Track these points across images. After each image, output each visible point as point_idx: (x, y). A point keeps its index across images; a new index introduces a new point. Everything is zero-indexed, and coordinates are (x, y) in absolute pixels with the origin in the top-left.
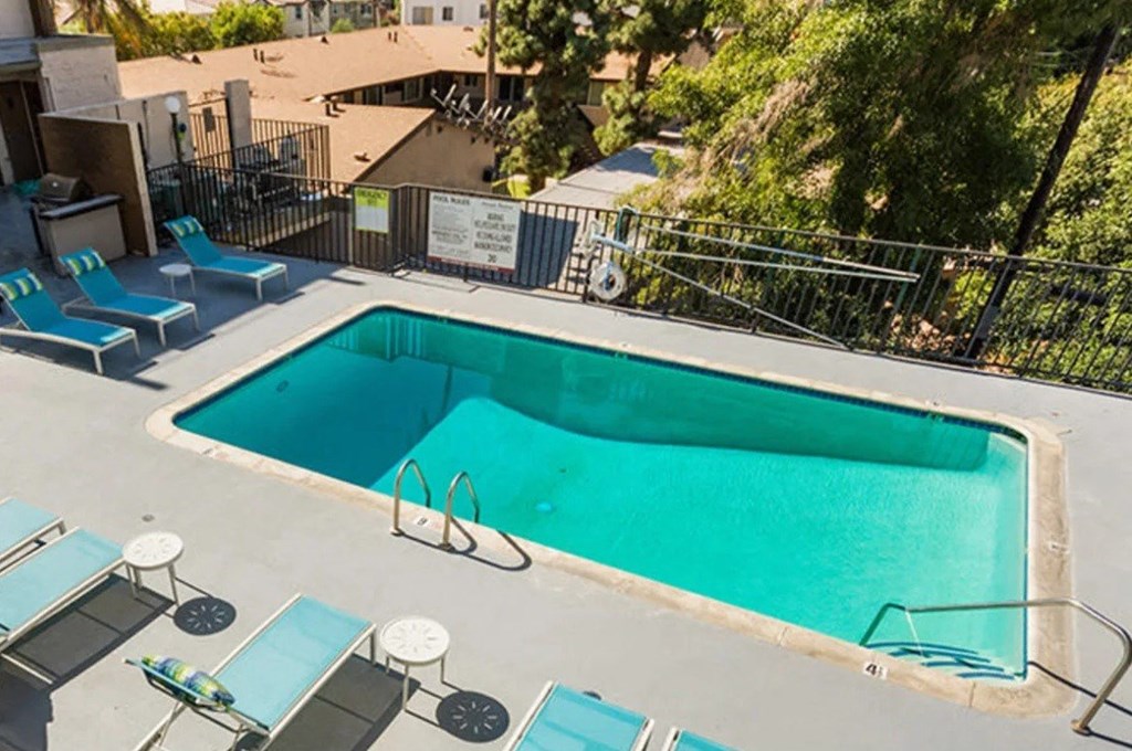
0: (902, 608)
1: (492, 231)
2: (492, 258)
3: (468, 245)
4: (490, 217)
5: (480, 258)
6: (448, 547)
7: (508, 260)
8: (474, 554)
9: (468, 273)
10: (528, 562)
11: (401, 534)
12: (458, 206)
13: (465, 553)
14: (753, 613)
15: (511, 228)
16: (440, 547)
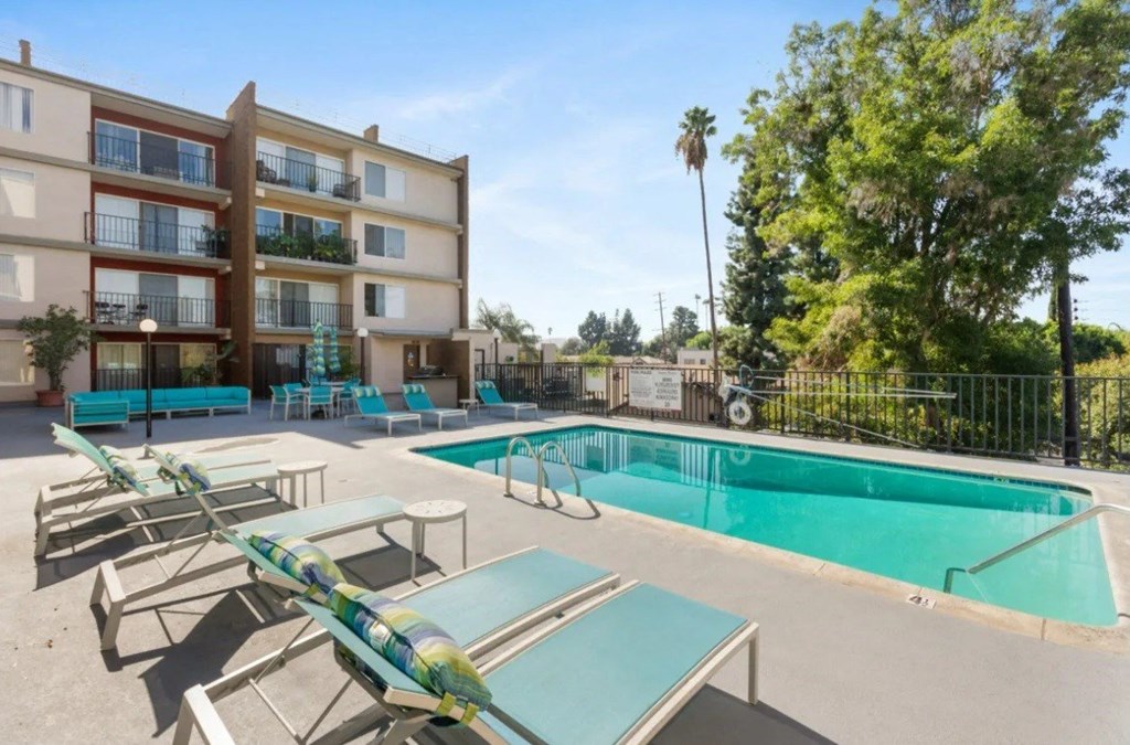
0: (963, 571)
1: (666, 388)
2: (667, 404)
3: (652, 398)
4: (664, 380)
5: (660, 405)
6: (542, 505)
7: (676, 405)
8: (560, 509)
9: (653, 415)
10: (598, 515)
11: (509, 495)
12: (645, 376)
13: (553, 509)
14: (791, 553)
15: (676, 385)
16: (536, 506)
